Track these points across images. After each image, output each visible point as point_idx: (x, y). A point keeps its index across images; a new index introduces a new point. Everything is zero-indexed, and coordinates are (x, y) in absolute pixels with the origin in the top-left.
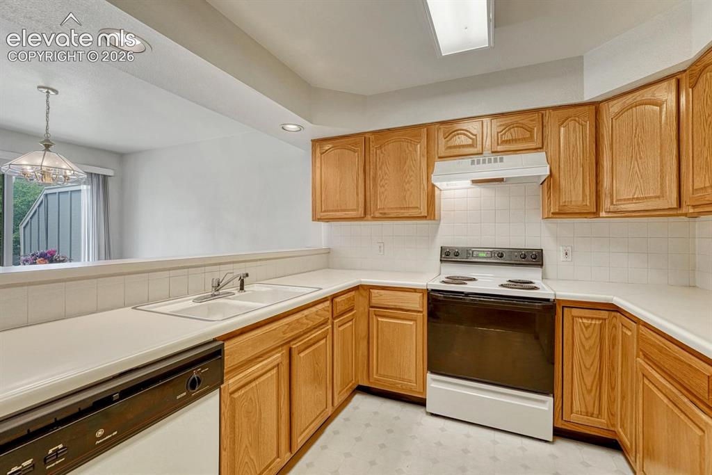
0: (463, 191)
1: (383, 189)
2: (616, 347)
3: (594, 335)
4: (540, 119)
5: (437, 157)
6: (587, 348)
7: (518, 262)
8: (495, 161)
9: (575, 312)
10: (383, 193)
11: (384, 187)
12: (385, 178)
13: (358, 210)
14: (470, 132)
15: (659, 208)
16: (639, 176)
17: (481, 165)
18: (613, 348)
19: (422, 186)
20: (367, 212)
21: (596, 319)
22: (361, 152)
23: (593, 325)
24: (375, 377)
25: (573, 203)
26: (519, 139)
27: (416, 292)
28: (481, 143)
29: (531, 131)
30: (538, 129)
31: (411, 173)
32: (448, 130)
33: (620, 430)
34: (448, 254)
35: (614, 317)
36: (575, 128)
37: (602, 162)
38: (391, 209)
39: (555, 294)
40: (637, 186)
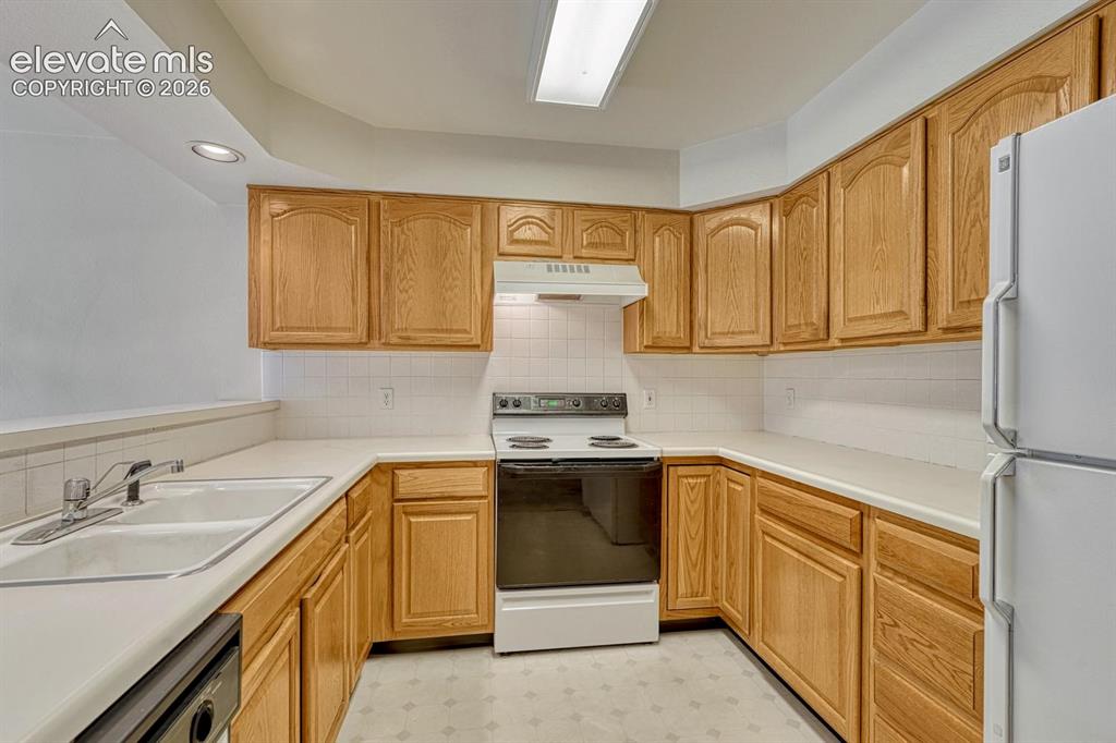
0: (524, 308)
1: (404, 296)
2: (720, 507)
4: (633, 221)
5: (496, 254)
6: (692, 513)
7: (599, 412)
8: (579, 269)
9: (681, 470)
10: (405, 302)
11: (407, 292)
12: (408, 276)
13: (354, 329)
14: (544, 223)
16: (735, 306)
19: (473, 297)
20: (372, 334)
21: (701, 476)
22: (363, 224)
24: (404, 620)
25: (667, 335)
26: (608, 244)
27: (476, 466)
28: (560, 241)
29: (622, 234)
30: (631, 234)
31: (456, 274)
33: (726, 604)
34: (504, 404)
35: (719, 471)
36: (670, 239)
37: (695, 286)
38: (420, 330)
39: (662, 450)
40: (732, 318)
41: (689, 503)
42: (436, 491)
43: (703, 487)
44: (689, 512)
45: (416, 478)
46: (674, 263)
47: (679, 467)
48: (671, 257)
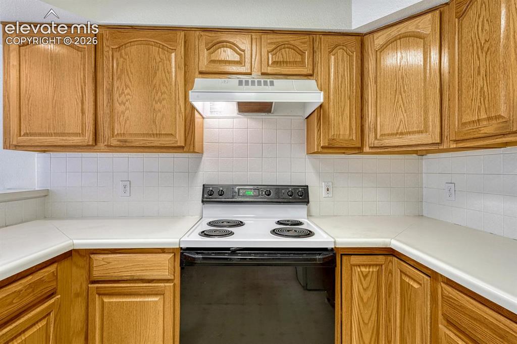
1: (122, 108)
3: (372, 285)
4: (312, 43)
5: (197, 73)
6: (365, 300)
7: (285, 200)
8: (265, 83)
9: (355, 260)
10: (123, 113)
11: (124, 104)
12: (126, 92)
13: (83, 134)
14: (237, 47)
15: (422, 143)
16: (403, 110)
17: (250, 86)
18: (389, 297)
19: (178, 107)
20: (98, 138)
21: (373, 265)
22: (90, 51)
23: (371, 273)
25: (341, 137)
26: (290, 62)
27: (164, 253)
28: (249, 61)
29: (302, 53)
30: (310, 54)
31: (164, 89)
32: (211, 38)
34: (211, 193)
35: (391, 261)
36: (343, 57)
37: (365, 96)
38: (136, 135)
39: (335, 242)
40: (401, 121)
41: (362, 290)
42: (126, 274)
43: (375, 275)
44: (362, 299)
45: (109, 263)
46: (347, 79)
47: (353, 256)
48: (344, 71)
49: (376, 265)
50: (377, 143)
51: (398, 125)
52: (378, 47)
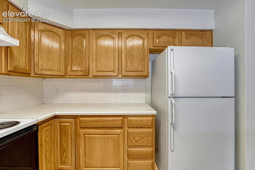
3: (49, 133)
16: (52, 61)
23: (48, 129)
39: (38, 120)
40: (51, 65)
41: (46, 137)
43: (50, 129)
44: (46, 141)
47: (42, 124)
48: (23, 32)
49: (50, 125)
50: (39, 72)
51: (49, 66)
52: (40, 29)
